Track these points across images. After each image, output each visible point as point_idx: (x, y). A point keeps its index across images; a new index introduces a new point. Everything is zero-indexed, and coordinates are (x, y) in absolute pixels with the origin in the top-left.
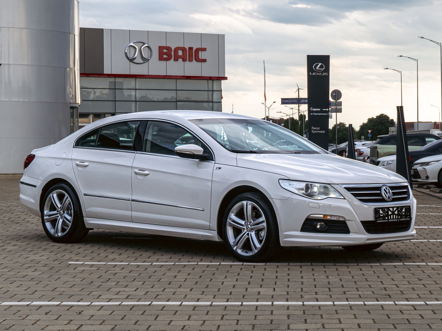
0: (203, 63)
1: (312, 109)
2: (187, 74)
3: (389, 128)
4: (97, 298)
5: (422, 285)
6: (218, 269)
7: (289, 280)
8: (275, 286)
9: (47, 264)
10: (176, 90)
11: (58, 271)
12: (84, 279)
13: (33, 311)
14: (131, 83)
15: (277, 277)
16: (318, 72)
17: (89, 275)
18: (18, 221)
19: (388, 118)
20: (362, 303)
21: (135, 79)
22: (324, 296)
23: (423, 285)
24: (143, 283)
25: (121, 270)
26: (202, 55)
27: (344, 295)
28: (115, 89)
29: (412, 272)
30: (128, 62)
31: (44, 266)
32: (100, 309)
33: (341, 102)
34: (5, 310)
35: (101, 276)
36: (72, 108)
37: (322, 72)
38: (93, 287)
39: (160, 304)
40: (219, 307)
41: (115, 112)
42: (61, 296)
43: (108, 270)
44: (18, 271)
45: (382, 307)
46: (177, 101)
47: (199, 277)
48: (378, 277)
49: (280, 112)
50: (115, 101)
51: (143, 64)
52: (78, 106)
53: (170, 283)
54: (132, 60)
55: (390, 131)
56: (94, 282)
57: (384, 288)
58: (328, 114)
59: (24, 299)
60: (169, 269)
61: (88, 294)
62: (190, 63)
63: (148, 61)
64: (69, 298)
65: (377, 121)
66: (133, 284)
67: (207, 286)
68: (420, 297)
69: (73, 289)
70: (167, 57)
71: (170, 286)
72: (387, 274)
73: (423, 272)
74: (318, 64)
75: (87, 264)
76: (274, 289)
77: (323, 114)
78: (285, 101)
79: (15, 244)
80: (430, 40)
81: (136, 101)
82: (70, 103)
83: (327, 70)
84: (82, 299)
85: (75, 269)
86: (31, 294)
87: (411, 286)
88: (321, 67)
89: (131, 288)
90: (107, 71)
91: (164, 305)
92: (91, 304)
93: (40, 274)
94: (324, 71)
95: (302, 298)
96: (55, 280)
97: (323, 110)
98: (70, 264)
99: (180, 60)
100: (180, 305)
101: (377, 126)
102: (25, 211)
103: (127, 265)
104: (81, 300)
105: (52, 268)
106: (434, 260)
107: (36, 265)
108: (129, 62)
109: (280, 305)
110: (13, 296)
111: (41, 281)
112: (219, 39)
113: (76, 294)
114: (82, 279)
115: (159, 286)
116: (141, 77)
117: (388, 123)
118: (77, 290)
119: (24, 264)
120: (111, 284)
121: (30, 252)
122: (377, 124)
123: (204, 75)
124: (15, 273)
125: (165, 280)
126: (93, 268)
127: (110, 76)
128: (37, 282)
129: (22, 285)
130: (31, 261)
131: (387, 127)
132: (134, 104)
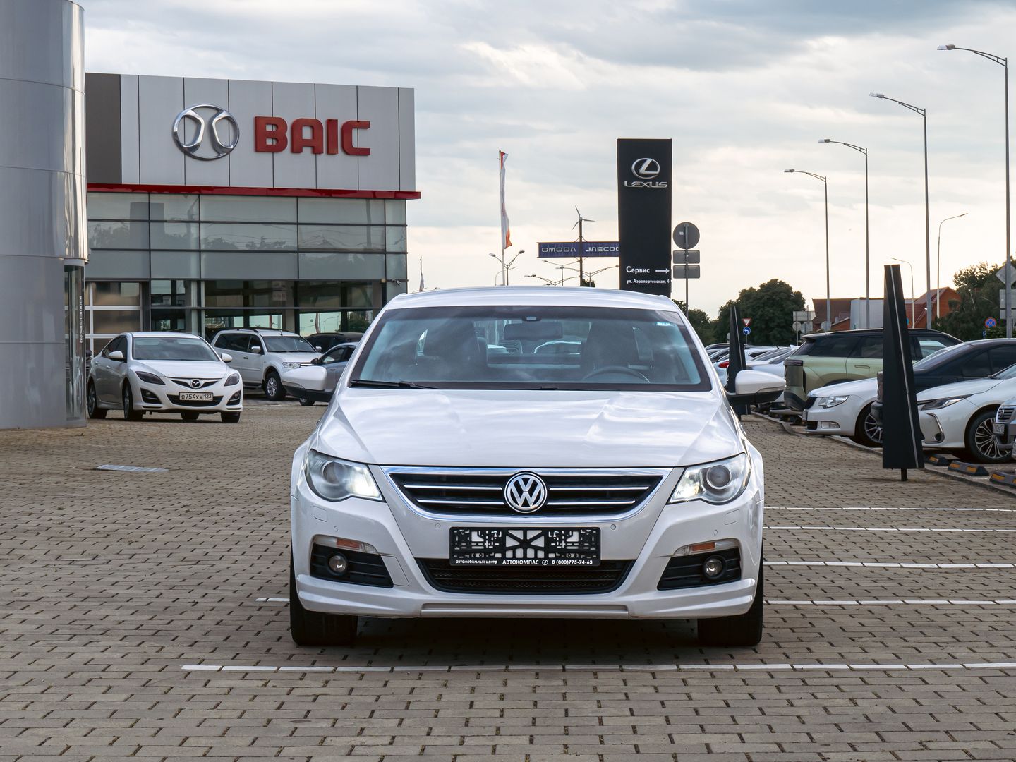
0: (362, 159)
1: (629, 269)
2: (321, 187)
3: (794, 313)
6: (565, 681)
8: (738, 729)
9: (130, 673)
10: (298, 224)
11: (166, 690)
12: (243, 713)
15: (727, 704)
16: (645, 181)
17: (250, 701)
19: (788, 289)
24: (397, 721)
25: (324, 687)
26: (359, 139)
27: (926, 751)
28: (149, 221)
30: (181, 154)
31: (124, 678)
33: (698, 252)
35: (283, 703)
36: (68, 269)
37: (654, 181)
38: (279, 735)
41: (148, 277)
43: (293, 688)
44: (66, 691)
46: (299, 251)
47: (532, 704)
48: (979, 701)
49: (534, 276)
50: (150, 251)
51: (217, 160)
52: (83, 265)
53: (468, 722)
54: (189, 152)
55: (794, 320)
56: (274, 721)
58: (668, 281)
60: (443, 682)
61: (276, 754)
62: (330, 157)
63: (228, 153)
65: (763, 297)
66: (376, 726)
67: (566, 730)
69: (230, 740)
70: (274, 143)
71: (472, 730)
72: (998, 692)
74: (645, 161)
75: (230, 672)
76: (740, 736)
77: (655, 282)
78: (548, 250)
79: (23, 617)
80: (900, 103)
81: (200, 251)
82: (65, 258)
83: (666, 175)
85: (206, 685)
88: (652, 167)
89: (376, 736)
90: (128, 178)
93: (124, 701)
94: (659, 178)
96: (173, 714)
97: (657, 271)
98: (189, 673)
99: (307, 151)
101: (762, 309)
103: (332, 672)
105: (147, 682)
107: (103, 675)
108: (183, 155)
111: (138, 720)
112: (401, 101)
113: (246, 755)
114: (239, 713)
115: (444, 729)
116: (210, 192)
117: (789, 303)
118: (241, 744)
119: (72, 673)
120: (320, 725)
121: (71, 638)
122: (763, 303)
123: (365, 186)
124: (61, 698)
125: (449, 713)
126: (252, 682)
127: (136, 191)
128: (131, 723)
129: (93, 729)
130: (85, 664)
131: (786, 310)
132: (194, 257)
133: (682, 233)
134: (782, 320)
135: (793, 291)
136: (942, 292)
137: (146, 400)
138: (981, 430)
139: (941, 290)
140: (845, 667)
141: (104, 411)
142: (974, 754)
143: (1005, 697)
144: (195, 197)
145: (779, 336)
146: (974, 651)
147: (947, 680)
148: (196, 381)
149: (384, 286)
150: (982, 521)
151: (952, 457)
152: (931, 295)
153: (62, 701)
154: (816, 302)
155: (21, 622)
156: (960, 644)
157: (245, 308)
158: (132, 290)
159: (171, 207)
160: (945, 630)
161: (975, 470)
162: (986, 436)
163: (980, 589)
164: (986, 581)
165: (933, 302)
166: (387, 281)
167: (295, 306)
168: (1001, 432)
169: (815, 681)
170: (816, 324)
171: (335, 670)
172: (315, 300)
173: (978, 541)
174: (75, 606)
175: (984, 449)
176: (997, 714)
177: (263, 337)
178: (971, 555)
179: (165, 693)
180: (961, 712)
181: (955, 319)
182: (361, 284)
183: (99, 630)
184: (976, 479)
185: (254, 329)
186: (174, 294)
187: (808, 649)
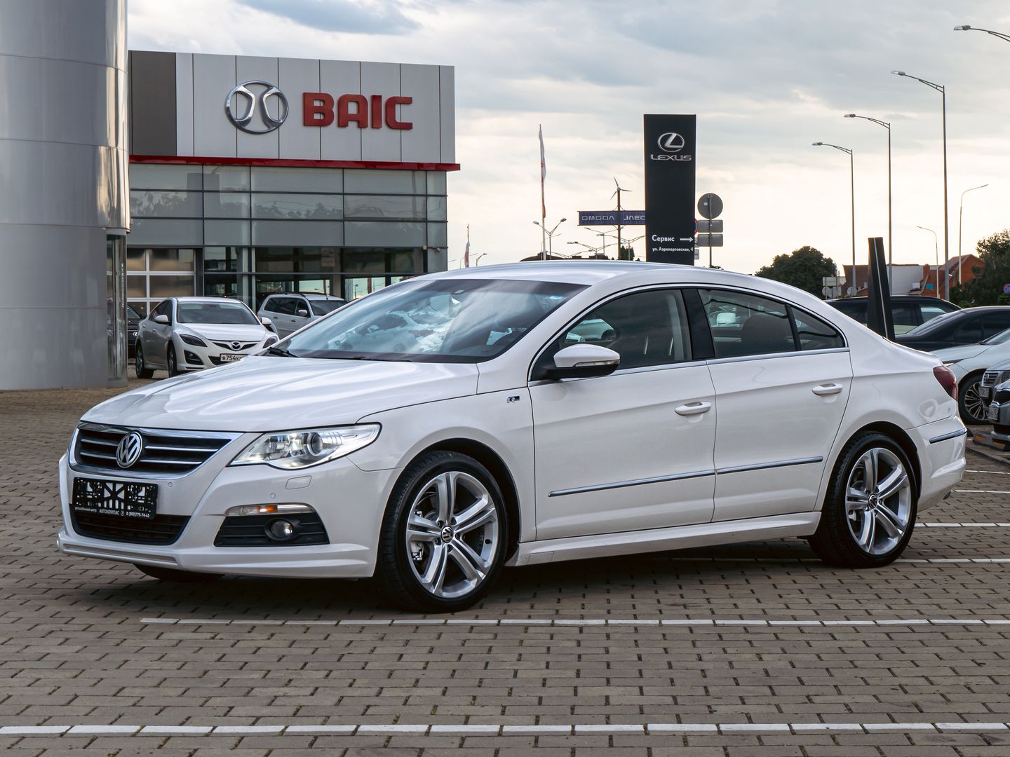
0: (404, 132)
1: (655, 238)
2: (368, 158)
3: (824, 279)
4: (225, 715)
5: (987, 678)
6: (496, 635)
7: (670, 665)
8: (641, 682)
9: (90, 626)
10: (343, 194)
11: (118, 641)
12: (184, 665)
13: (78, 750)
14: (241, 178)
15: (640, 658)
16: (670, 154)
17: (194, 652)
18: (5, 513)
19: (819, 255)
20: (857, 727)
22: (765, 709)
23: (990, 677)
24: (326, 673)
25: (269, 639)
26: (402, 114)
27: (809, 705)
28: (203, 191)
29: (956, 643)
30: (233, 128)
31: (83, 630)
32: (236, 746)
33: (721, 222)
34: (9, 748)
35: (224, 655)
36: (111, 237)
37: (679, 154)
38: (210, 686)
39: (379, 730)
40: (520, 739)
41: (202, 244)
42: (137, 709)
43: (238, 641)
44: (25, 642)
45: (909, 739)
46: (344, 220)
47: (457, 657)
48: (878, 656)
49: (576, 243)
50: (203, 219)
51: (268, 134)
52: (125, 234)
53: (391, 674)
54: (241, 125)
55: (824, 285)
56: (210, 673)
57: (900, 685)
58: (692, 249)
59: (50, 717)
60: (381, 635)
61: (201, 704)
62: (375, 131)
63: (278, 127)
64: (156, 715)
65: (795, 263)
66: (304, 677)
67: (480, 682)
68: (991, 711)
69: (163, 691)
70: (322, 118)
71: (392, 682)
72: (898, 648)
73: (981, 643)
74: (670, 135)
75: (185, 625)
76: (641, 689)
77: (679, 250)
78: (587, 218)
79: (7, 571)
80: (920, 80)
81: (251, 220)
82: (107, 228)
83: (690, 149)
84: (189, 717)
85: (158, 637)
86: (66, 705)
87: (962, 681)
88: (677, 141)
89: (301, 687)
90: (183, 150)
91: (390, 735)
92: (214, 731)
93: (77, 652)
94: (683, 152)
95: (711, 712)
96: (118, 665)
97: (681, 239)
98: (146, 625)
99: (352, 125)
100: (427, 733)
101: (794, 275)
102: (18, 486)
103: (281, 625)
104: (187, 719)
105: (104, 634)
106: (997, 612)
107: (64, 627)
108: (235, 129)
109: (664, 731)
110: (22, 711)
111: (84, 670)
112: (442, 77)
113: (173, 705)
114: (179, 664)
115: (367, 681)
116: (262, 164)
117: (819, 268)
118: (172, 694)
119: (36, 626)
120: (251, 676)
121: (46, 592)
122: (796, 269)
123: (407, 159)
124: (18, 649)
125: (377, 665)
126: (202, 634)
127: (192, 163)
128: (75, 673)
129: (39, 679)
130: (51, 617)
131: (817, 275)
132: (245, 225)
133: (706, 204)
134: (814, 285)
135: (824, 257)
136: (965, 260)
137: (189, 361)
139: (963, 258)
140: (763, 622)
141: (151, 371)
143: (903, 652)
144: (247, 169)
146: (890, 608)
148: (236, 344)
149: (424, 253)
152: (954, 261)
153: (18, 652)
154: (846, 268)
155: (4, 576)
156: (880, 601)
157: (295, 273)
158: (187, 256)
159: (226, 178)
160: (871, 588)
162: (975, 399)
165: (955, 270)
166: (428, 248)
167: (342, 271)
168: (986, 395)
169: (731, 637)
170: (844, 290)
171: (284, 624)
172: (364, 266)
174: (60, 561)
176: (889, 669)
177: (309, 301)
179: (118, 645)
180: (856, 667)
181: (979, 284)
182: (408, 251)
183: (75, 584)
185: (301, 293)
186: (228, 260)
187: (735, 605)
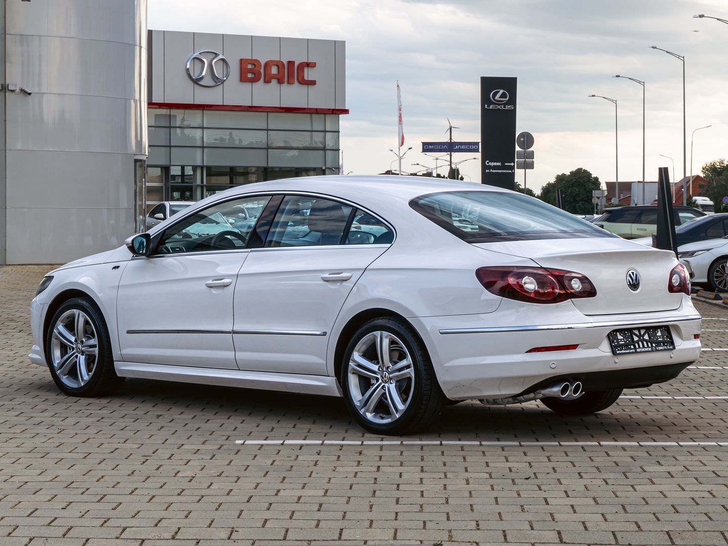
0: (311, 88)
1: (488, 163)
2: (284, 104)
3: (593, 191)
10: (268, 130)
14: (195, 118)
16: (499, 105)
19: (589, 175)
21: (201, 111)
26: (309, 74)
28: (170, 127)
30: (191, 83)
33: (533, 152)
37: (505, 105)
41: (169, 164)
46: (268, 148)
49: (418, 164)
50: (170, 147)
51: (215, 87)
54: (196, 82)
55: (593, 196)
58: (513, 171)
62: (289, 86)
63: (223, 83)
65: (572, 180)
70: (253, 76)
74: (499, 92)
77: (505, 171)
78: (428, 147)
80: (667, 52)
81: (203, 147)
82: (134, 155)
83: (513, 101)
88: (503, 96)
90: (156, 98)
94: (508, 103)
97: (506, 164)
99: (274, 82)
101: (571, 188)
108: (193, 83)
112: (337, 48)
116: (210, 108)
117: (590, 184)
122: (572, 184)
123: (312, 105)
127: (162, 107)
131: (588, 189)
132: (199, 151)
133: (522, 139)
134: (585, 196)
135: (593, 176)
136: (694, 178)
138: (717, 271)
139: (693, 177)
140: (639, 397)
142: (709, 436)
145: (582, 206)
146: (710, 391)
147: (695, 404)
149: (324, 172)
150: (717, 325)
151: (699, 288)
152: (686, 180)
154: (608, 184)
156: (702, 388)
157: (230, 185)
158: (155, 172)
161: (714, 296)
162: (721, 275)
163: (714, 361)
164: (718, 357)
165: (688, 185)
166: (326, 168)
170: (608, 199)
173: (713, 336)
175: (720, 283)
176: (721, 419)
178: (710, 343)
180: (702, 418)
182: (308, 170)
184: (715, 302)
186: (183, 175)
